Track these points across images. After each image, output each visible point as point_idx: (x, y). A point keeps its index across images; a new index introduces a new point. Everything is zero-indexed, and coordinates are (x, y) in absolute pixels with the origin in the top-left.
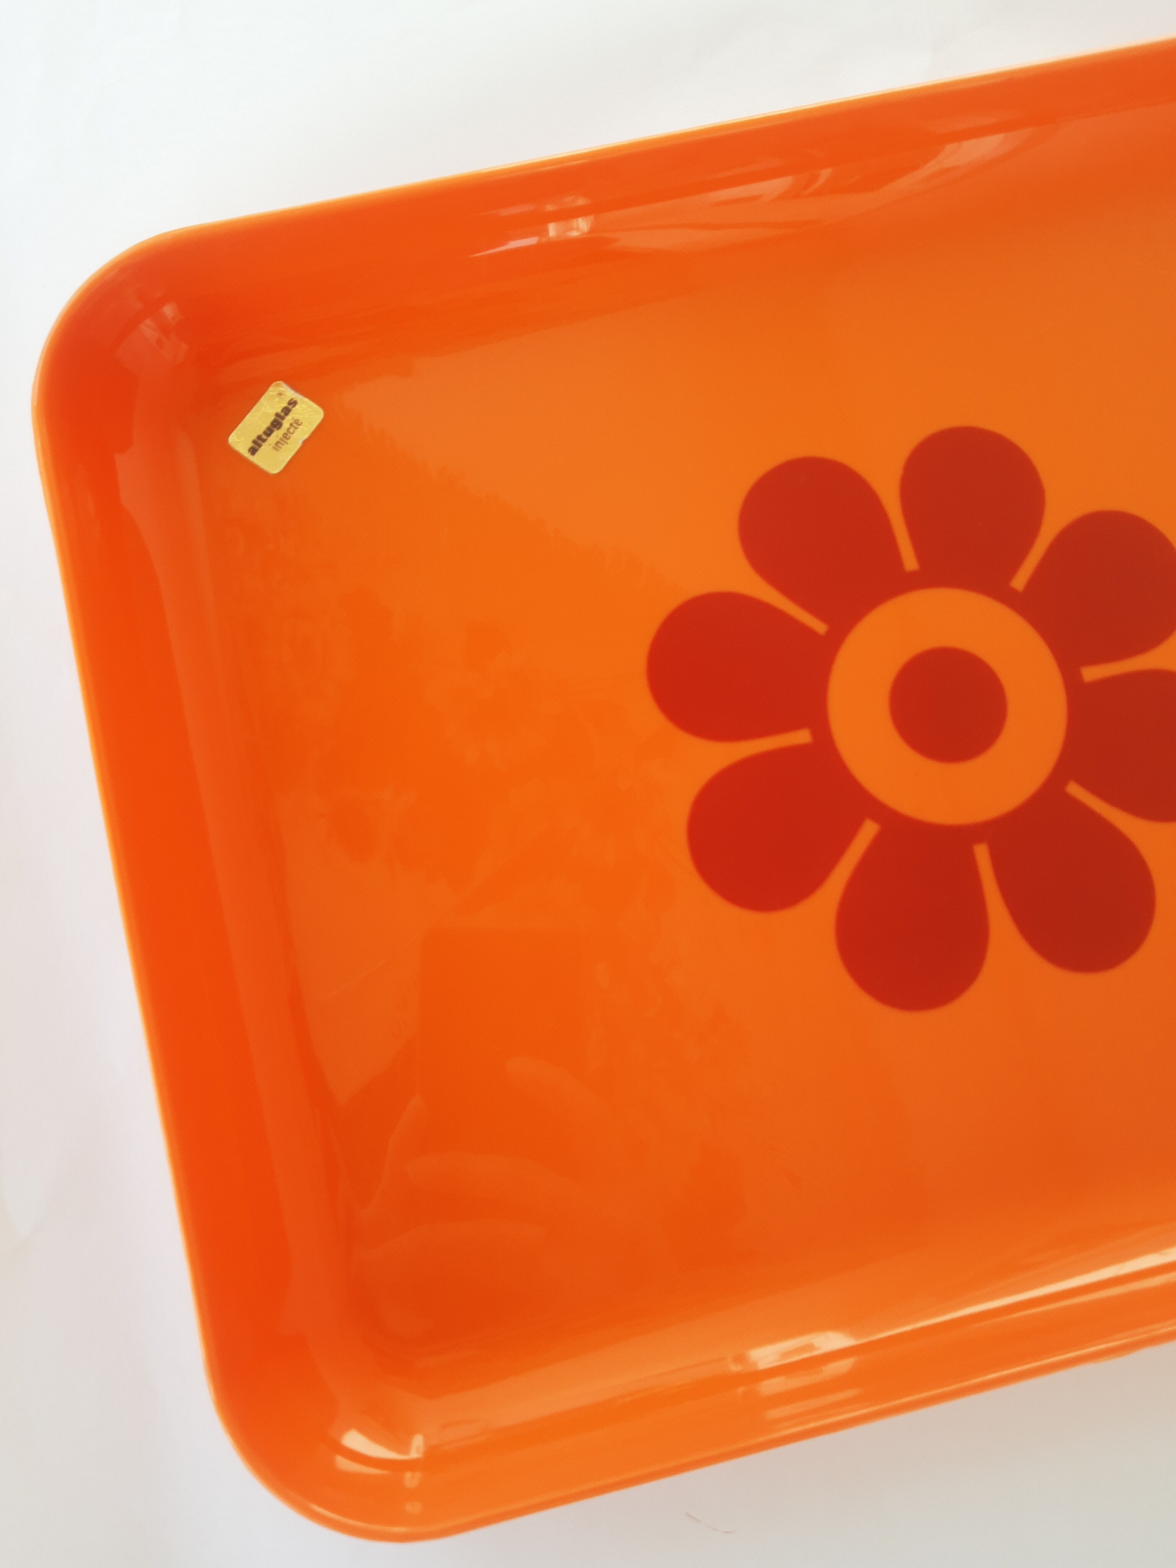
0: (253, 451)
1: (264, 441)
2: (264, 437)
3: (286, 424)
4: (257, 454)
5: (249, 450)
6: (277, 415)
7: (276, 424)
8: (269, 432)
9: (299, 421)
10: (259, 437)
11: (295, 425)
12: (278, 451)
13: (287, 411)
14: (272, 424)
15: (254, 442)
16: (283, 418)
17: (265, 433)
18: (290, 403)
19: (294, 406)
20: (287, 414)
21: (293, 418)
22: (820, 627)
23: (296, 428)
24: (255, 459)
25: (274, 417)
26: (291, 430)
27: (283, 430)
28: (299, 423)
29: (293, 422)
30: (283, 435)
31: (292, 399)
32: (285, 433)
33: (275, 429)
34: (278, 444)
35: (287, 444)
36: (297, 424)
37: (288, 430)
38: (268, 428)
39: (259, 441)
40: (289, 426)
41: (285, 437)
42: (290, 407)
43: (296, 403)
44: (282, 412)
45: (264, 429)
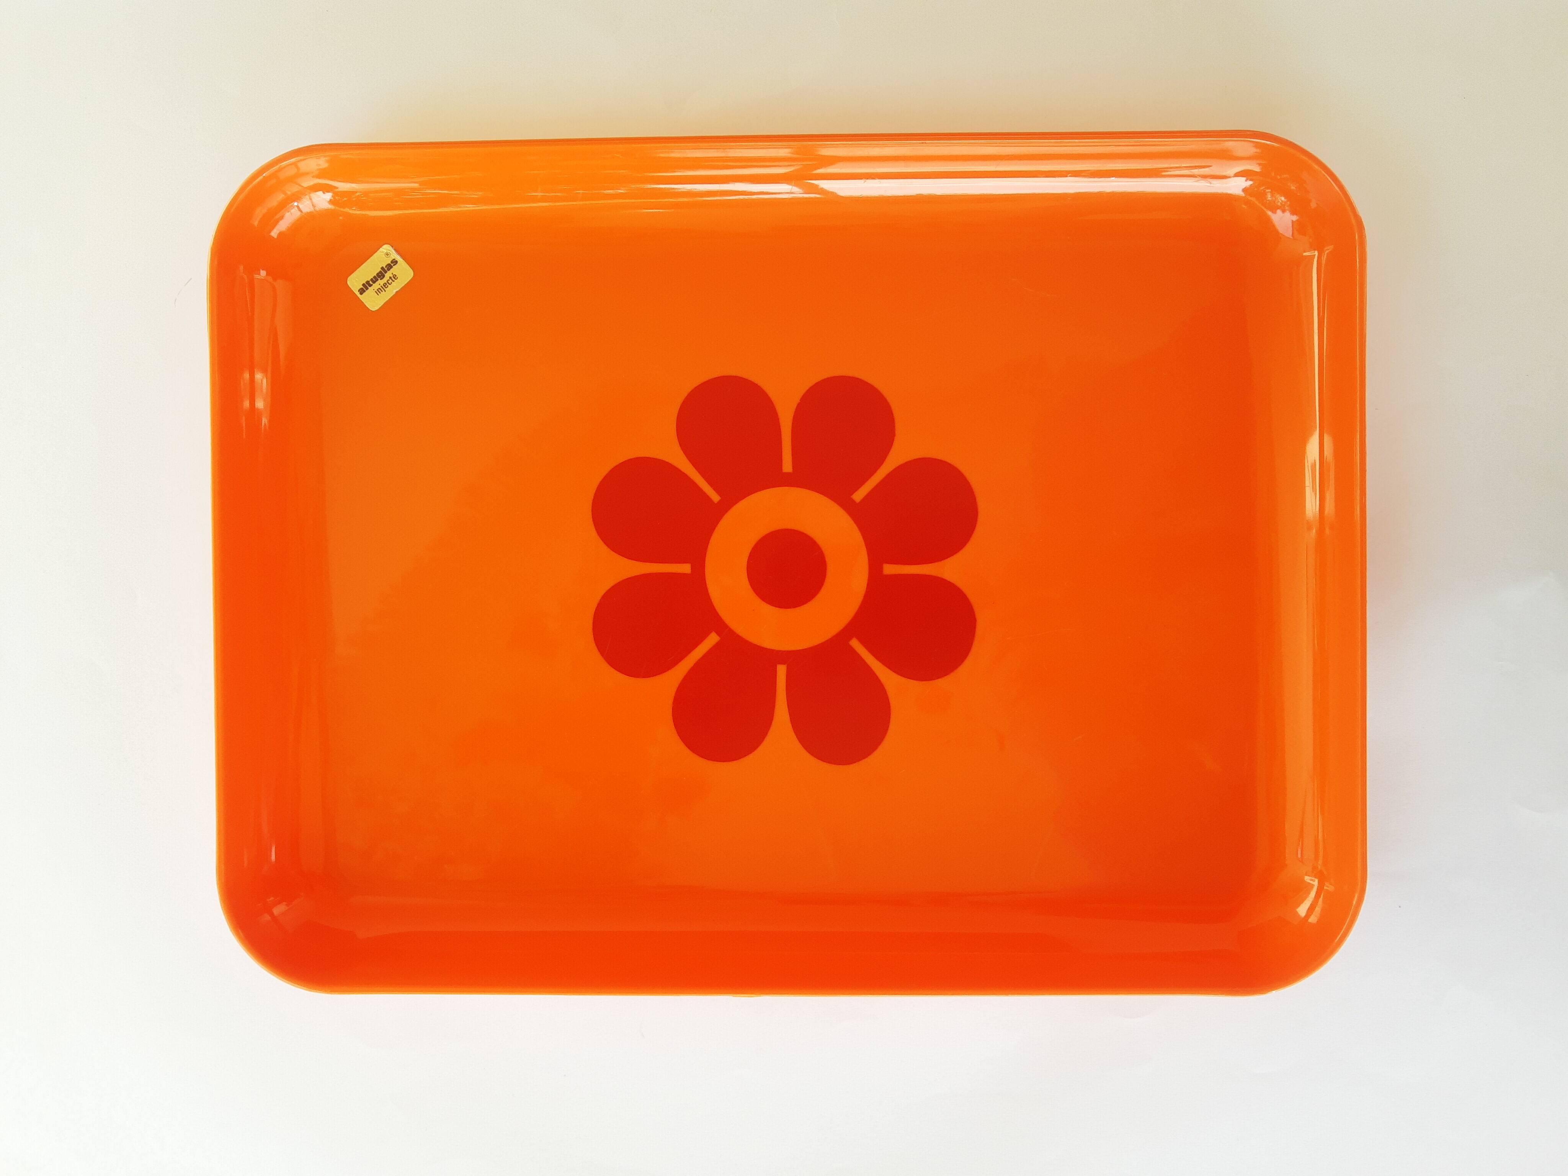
0: (362, 291)
1: (371, 286)
2: (371, 283)
3: (388, 275)
4: (364, 294)
5: (359, 291)
6: (382, 268)
7: (381, 275)
8: (374, 280)
9: (396, 276)
10: (368, 282)
12: (378, 295)
13: (389, 267)
14: (378, 274)
15: (363, 285)
16: (386, 272)
17: (372, 280)
18: (392, 262)
19: (394, 265)
20: (389, 270)
21: (392, 274)
22: (715, 497)
23: (394, 281)
24: (361, 297)
25: (380, 270)
26: (390, 282)
27: (385, 280)
28: (396, 278)
29: (392, 276)
30: (383, 285)
31: (394, 259)
32: (385, 283)
33: (379, 279)
34: (379, 290)
35: (385, 291)
36: (394, 278)
37: (387, 282)
38: (375, 277)
39: (367, 285)
40: (388, 278)
41: (385, 286)
42: (392, 265)
43: (396, 262)
44: (386, 267)
45: (372, 277)
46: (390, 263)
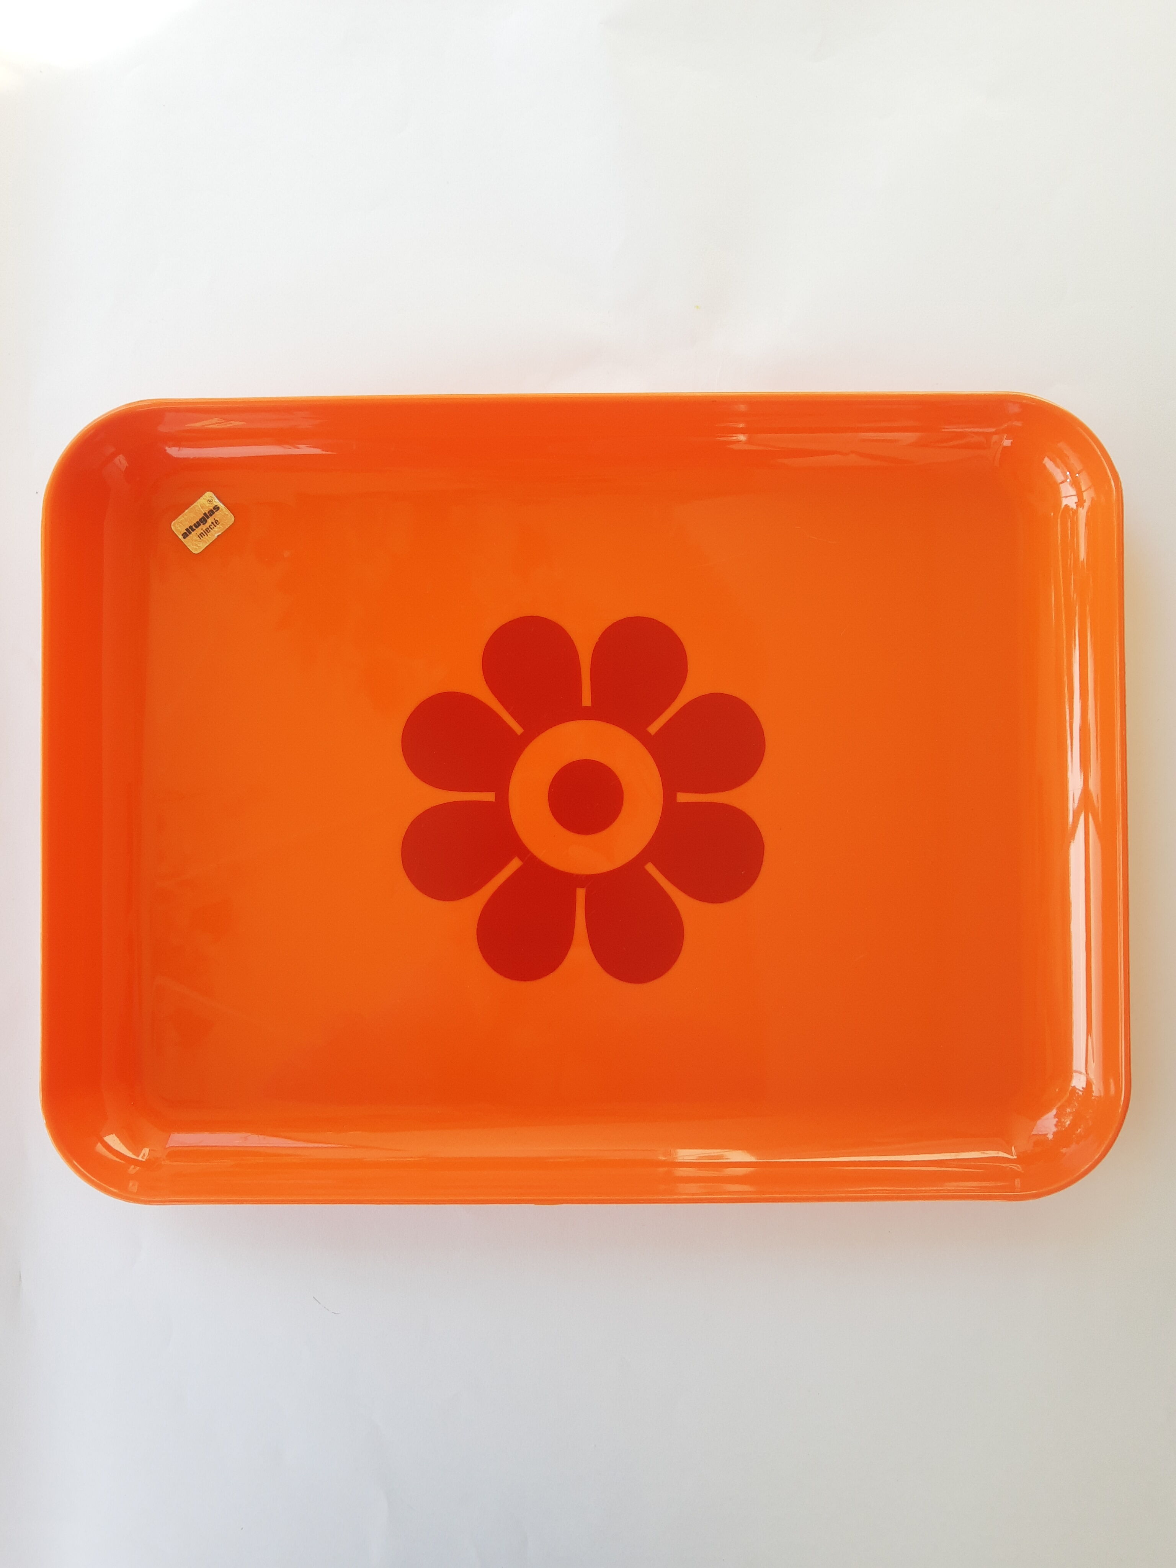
0: (185, 535)
1: (193, 530)
2: (194, 527)
3: (210, 521)
4: (188, 538)
5: (182, 535)
6: (205, 514)
7: (203, 520)
8: (197, 525)
9: (218, 521)
10: (191, 527)
11: (215, 523)
12: (201, 539)
13: (211, 512)
14: (200, 520)
15: (187, 530)
16: (208, 518)
17: (195, 525)
18: (214, 508)
19: (216, 511)
20: (211, 515)
21: (214, 519)
22: (518, 730)
23: (215, 526)
24: (185, 541)
25: (203, 515)
26: (212, 527)
27: (207, 525)
28: (218, 523)
29: (214, 521)
30: (206, 529)
31: (217, 506)
32: (208, 528)
33: (202, 524)
34: (202, 534)
35: (207, 535)
36: (216, 523)
37: (210, 527)
38: (197, 522)
39: (190, 530)
40: (211, 523)
41: (207, 531)
42: (214, 511)
43: (218, 508)
44: (208, 513)
45: (195, 523)
46: (212, 509)
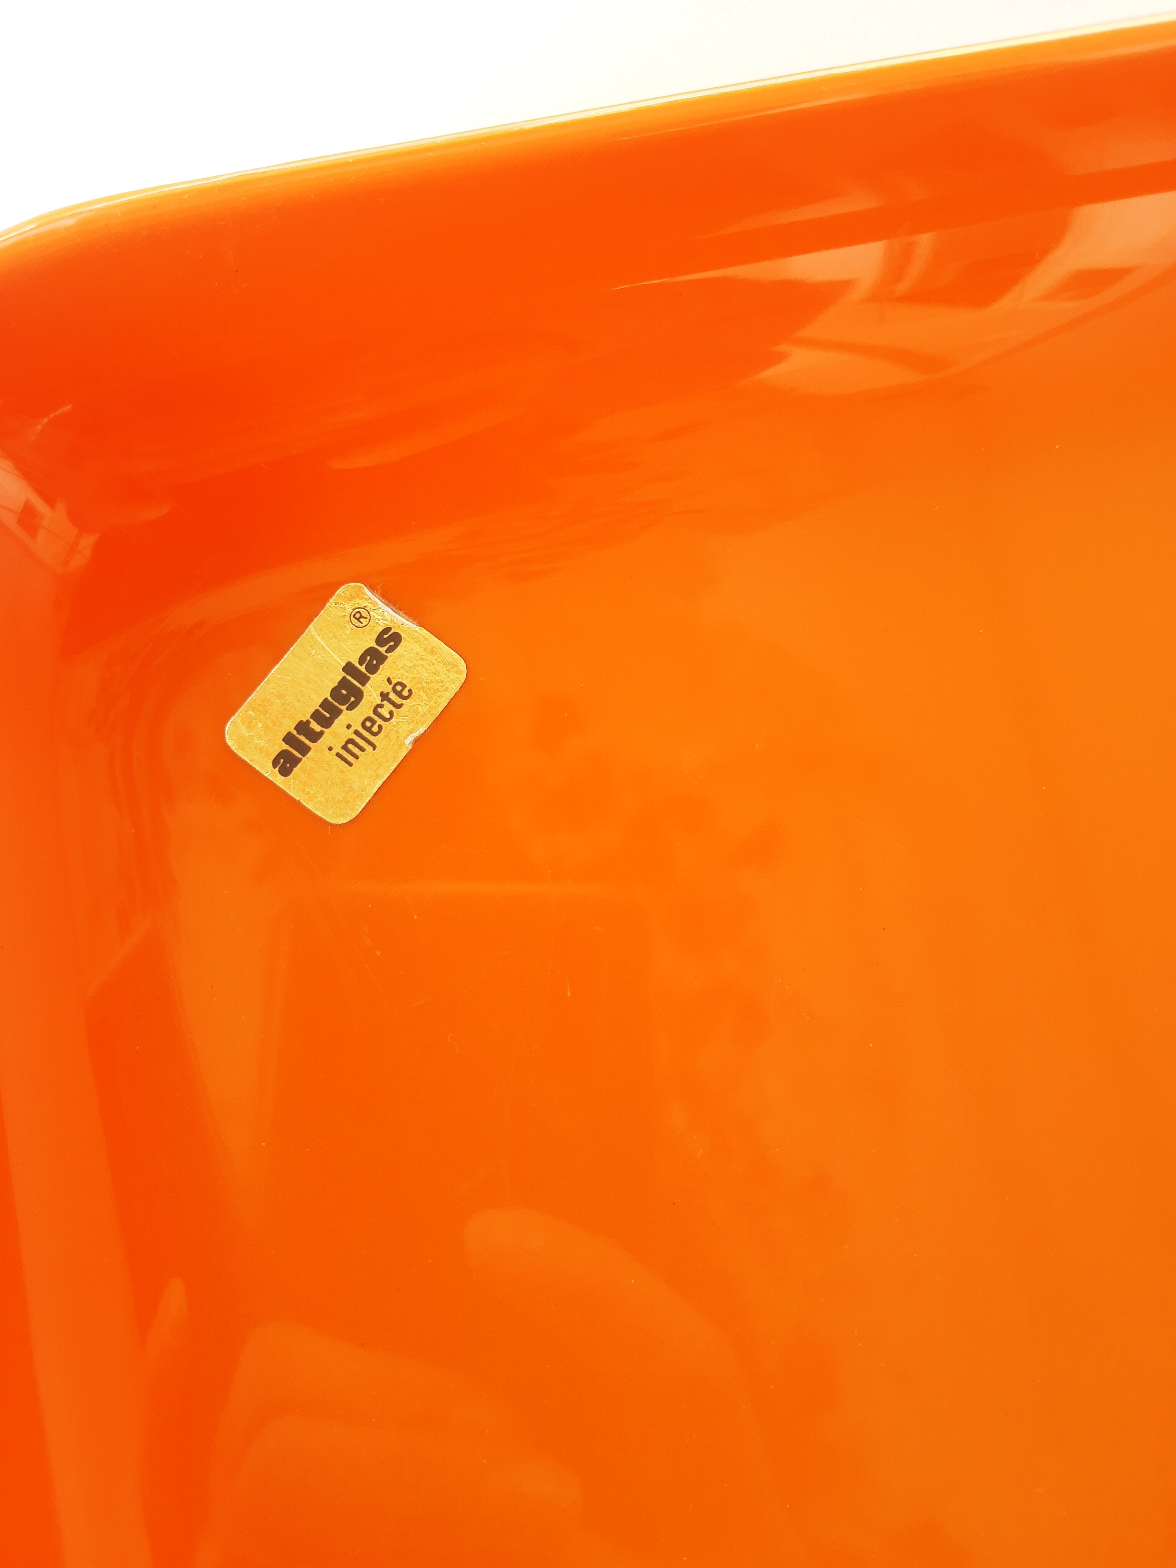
0: (286, 763)
1: (315, 737)
2: (314, 726)
3: (373, 694)
4: (297, 770)
5: (275, 763)
6: (349, 668)
7: (346, 694)
8: (326, 714)
9: (404, 686)
10: (302, 727)
11: (393, 696)
12: (350, 764)
13: (373, 659)
14: (335, 692)
15: (289, 739)
16: (364, 680)
17: (316, 716)
18: (380, 640)
19: (391, 649)
20: (373, 669)
21: (389, 681)
23: (398, 706)
24: (287, 785)
25: (341, 675)
26: (385, 712)
27: (364, 709)
28: (405, 693)
29: (388, 688)
30: (363, 725)
31: (388, 629)
32: (369, 719)
33: (343, 708)
34: (350, 746)
35: (374, 747)
36: (399, 694)
37: (375, 712)
38: (325, 704)
39: (302, 738)
40: (378, 701)
41: (369, 730)
42: (383, 650)
43: (396, 639)
44: (361, 662)
45: (316, 706)
